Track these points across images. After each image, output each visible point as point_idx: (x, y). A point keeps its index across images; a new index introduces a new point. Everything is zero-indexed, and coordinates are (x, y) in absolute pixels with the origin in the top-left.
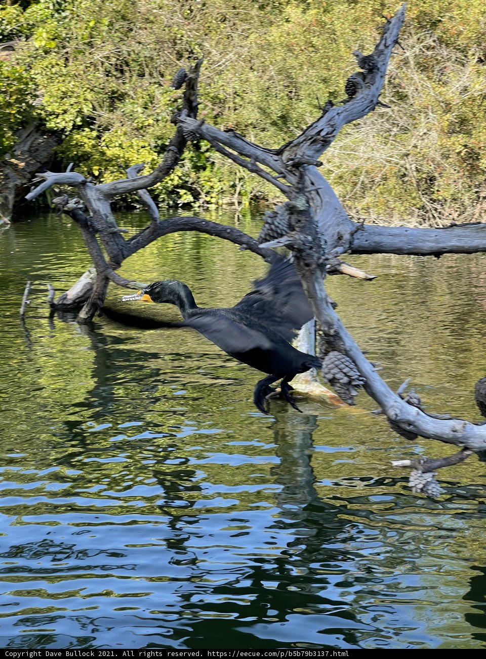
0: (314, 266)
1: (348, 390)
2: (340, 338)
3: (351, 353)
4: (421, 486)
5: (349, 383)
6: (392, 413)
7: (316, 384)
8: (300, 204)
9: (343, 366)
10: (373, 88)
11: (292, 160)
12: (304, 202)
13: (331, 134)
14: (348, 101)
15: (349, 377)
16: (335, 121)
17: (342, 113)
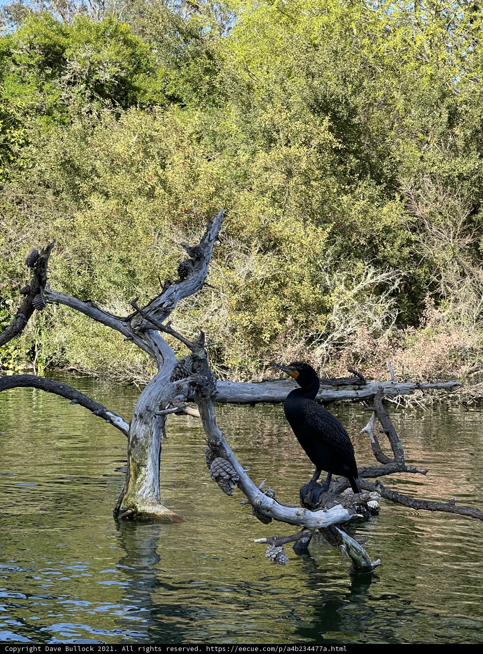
0: (208, 397)
1: (229, 484)
2: (223, 448)
3: (230, 458)
4: (274, 556)
5: (230, 479)
6: (257, 501)
7: (160, 506)
8: (201, 355)
9: (225, 467)
10: (201, 272)
11: (139, 326)
12: (203, 353)
13: (170, 306)
14: (181, 282)
15: (230, 475)
16: (174, 296)
17: (178, 290)
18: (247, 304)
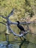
10: (12, 13)
18: (18, 16)
